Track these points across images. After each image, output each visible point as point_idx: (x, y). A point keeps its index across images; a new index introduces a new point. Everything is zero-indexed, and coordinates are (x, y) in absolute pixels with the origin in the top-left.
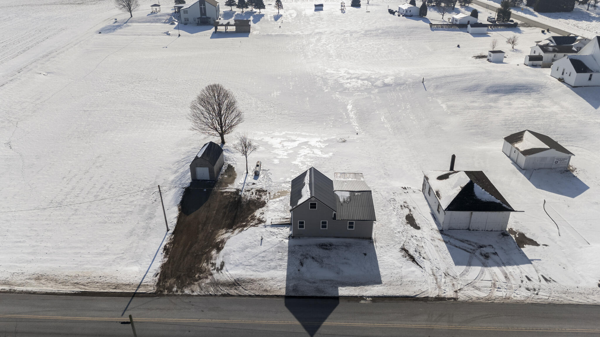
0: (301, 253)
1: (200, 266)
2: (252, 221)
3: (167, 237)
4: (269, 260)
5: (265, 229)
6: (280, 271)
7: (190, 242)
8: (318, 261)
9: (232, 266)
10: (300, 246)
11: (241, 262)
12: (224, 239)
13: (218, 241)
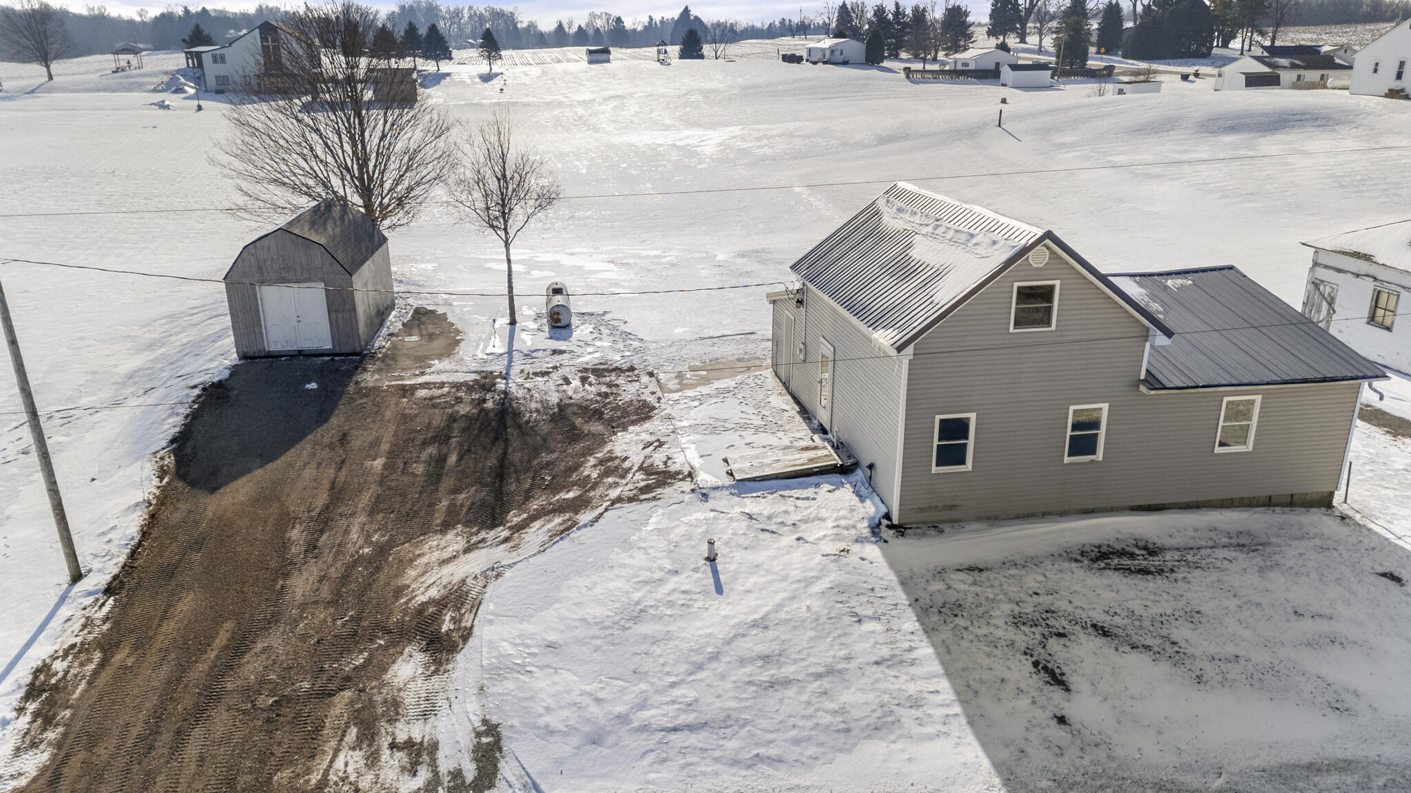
0: (1007, 608)
1: (315, 778)
2: (610, 480)
3: (65, 612)
4: (819, 676)
5: (709, 505)
6: (930, 738)
7: (229, 625)
8: (1147, 648)
9: (562, 747)
10: (971, 569)
11: (620, 709)
12: (463, 581)
13: (422, 598)
